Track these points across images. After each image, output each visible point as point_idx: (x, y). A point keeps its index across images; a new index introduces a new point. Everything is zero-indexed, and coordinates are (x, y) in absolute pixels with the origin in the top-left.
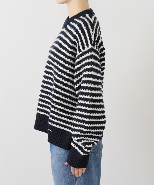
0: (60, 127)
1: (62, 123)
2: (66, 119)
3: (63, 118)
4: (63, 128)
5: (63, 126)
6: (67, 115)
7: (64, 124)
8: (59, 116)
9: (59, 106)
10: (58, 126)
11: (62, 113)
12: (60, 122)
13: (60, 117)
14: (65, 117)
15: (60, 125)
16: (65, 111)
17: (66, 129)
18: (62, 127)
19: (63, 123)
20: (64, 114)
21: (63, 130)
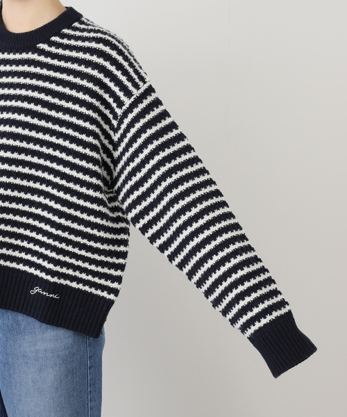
0: (80, 286)
1: (83, 276)
2: (93, 267)
3: (86, 265)
4: (87, 288)
5: (86, 283)
6: (96, 257)
7: (90, 278)
8: (77, 260)
9: (76, 237)
10: (74, 285)
11: (83, 253)
12: (81, 273)
13: (80, 263)
14: (92, 261)
15: (79, 281)
16: (91, 247)
17: (93, 290)
18: (84, 285)
19: (87, 275)
20: (89, 255)
21: (85, 292)
